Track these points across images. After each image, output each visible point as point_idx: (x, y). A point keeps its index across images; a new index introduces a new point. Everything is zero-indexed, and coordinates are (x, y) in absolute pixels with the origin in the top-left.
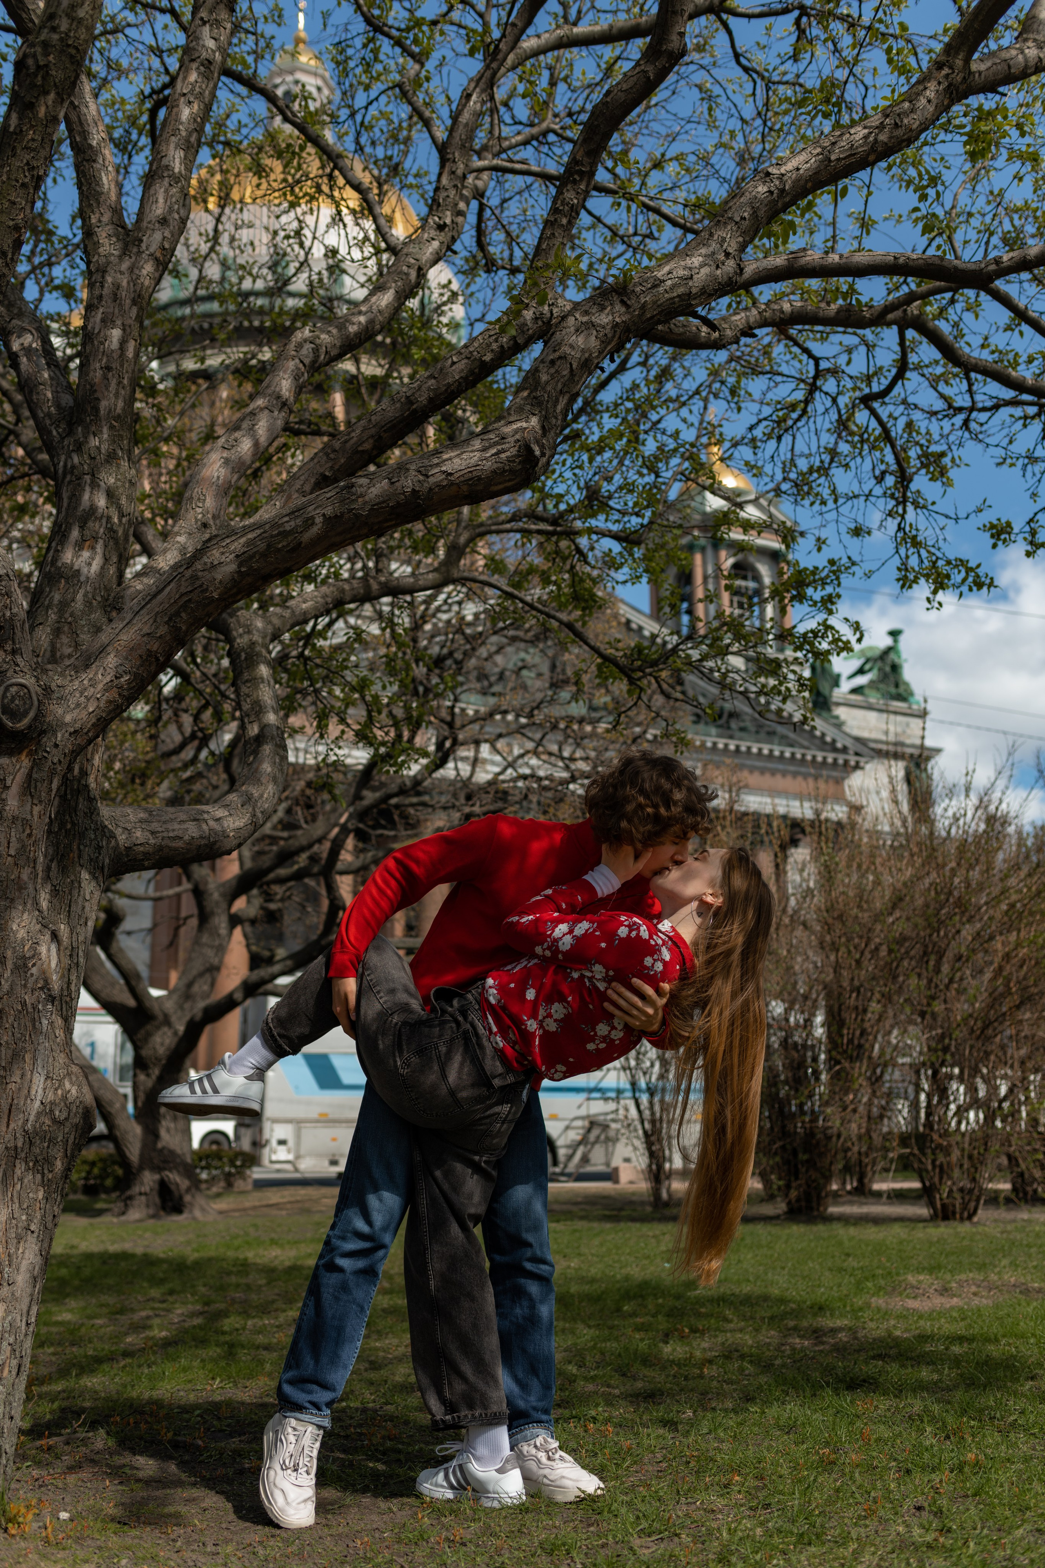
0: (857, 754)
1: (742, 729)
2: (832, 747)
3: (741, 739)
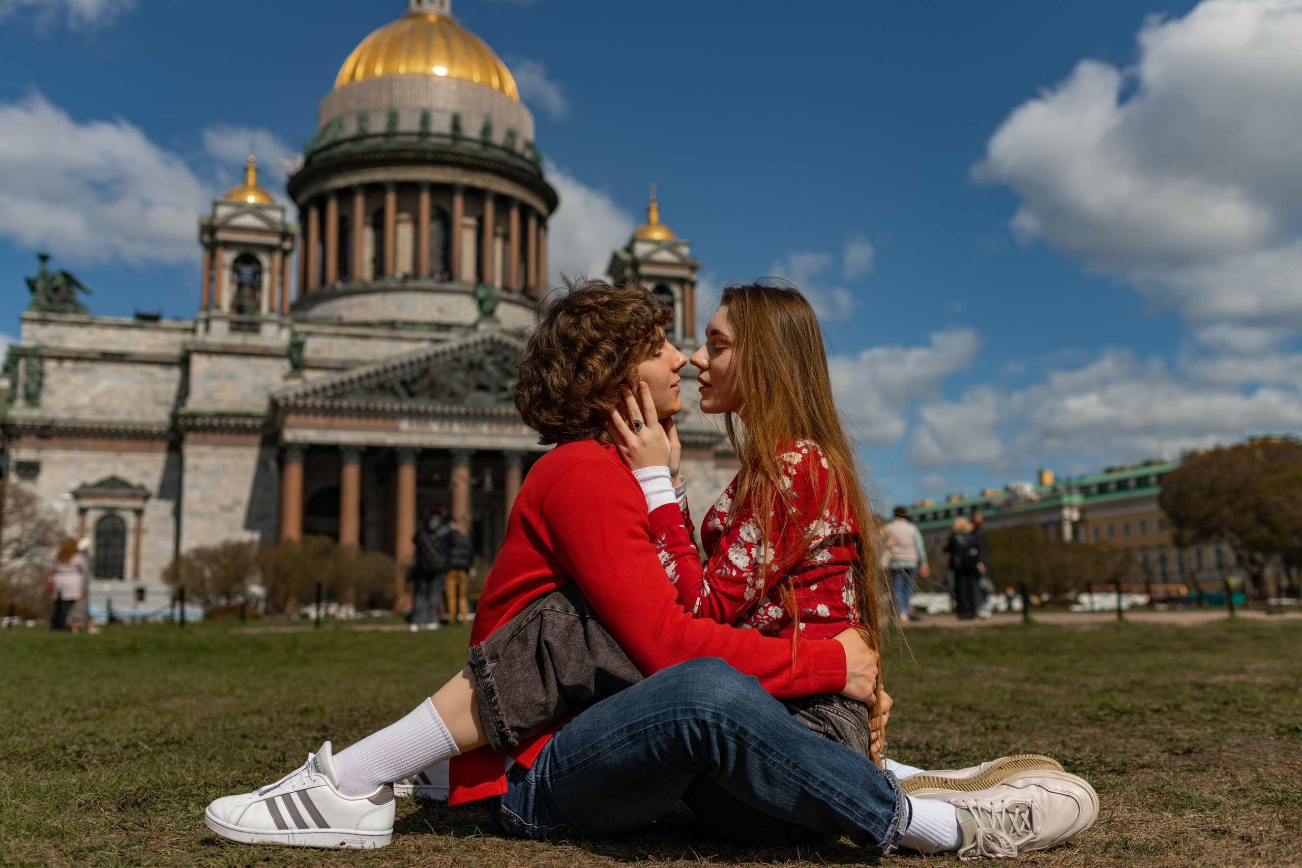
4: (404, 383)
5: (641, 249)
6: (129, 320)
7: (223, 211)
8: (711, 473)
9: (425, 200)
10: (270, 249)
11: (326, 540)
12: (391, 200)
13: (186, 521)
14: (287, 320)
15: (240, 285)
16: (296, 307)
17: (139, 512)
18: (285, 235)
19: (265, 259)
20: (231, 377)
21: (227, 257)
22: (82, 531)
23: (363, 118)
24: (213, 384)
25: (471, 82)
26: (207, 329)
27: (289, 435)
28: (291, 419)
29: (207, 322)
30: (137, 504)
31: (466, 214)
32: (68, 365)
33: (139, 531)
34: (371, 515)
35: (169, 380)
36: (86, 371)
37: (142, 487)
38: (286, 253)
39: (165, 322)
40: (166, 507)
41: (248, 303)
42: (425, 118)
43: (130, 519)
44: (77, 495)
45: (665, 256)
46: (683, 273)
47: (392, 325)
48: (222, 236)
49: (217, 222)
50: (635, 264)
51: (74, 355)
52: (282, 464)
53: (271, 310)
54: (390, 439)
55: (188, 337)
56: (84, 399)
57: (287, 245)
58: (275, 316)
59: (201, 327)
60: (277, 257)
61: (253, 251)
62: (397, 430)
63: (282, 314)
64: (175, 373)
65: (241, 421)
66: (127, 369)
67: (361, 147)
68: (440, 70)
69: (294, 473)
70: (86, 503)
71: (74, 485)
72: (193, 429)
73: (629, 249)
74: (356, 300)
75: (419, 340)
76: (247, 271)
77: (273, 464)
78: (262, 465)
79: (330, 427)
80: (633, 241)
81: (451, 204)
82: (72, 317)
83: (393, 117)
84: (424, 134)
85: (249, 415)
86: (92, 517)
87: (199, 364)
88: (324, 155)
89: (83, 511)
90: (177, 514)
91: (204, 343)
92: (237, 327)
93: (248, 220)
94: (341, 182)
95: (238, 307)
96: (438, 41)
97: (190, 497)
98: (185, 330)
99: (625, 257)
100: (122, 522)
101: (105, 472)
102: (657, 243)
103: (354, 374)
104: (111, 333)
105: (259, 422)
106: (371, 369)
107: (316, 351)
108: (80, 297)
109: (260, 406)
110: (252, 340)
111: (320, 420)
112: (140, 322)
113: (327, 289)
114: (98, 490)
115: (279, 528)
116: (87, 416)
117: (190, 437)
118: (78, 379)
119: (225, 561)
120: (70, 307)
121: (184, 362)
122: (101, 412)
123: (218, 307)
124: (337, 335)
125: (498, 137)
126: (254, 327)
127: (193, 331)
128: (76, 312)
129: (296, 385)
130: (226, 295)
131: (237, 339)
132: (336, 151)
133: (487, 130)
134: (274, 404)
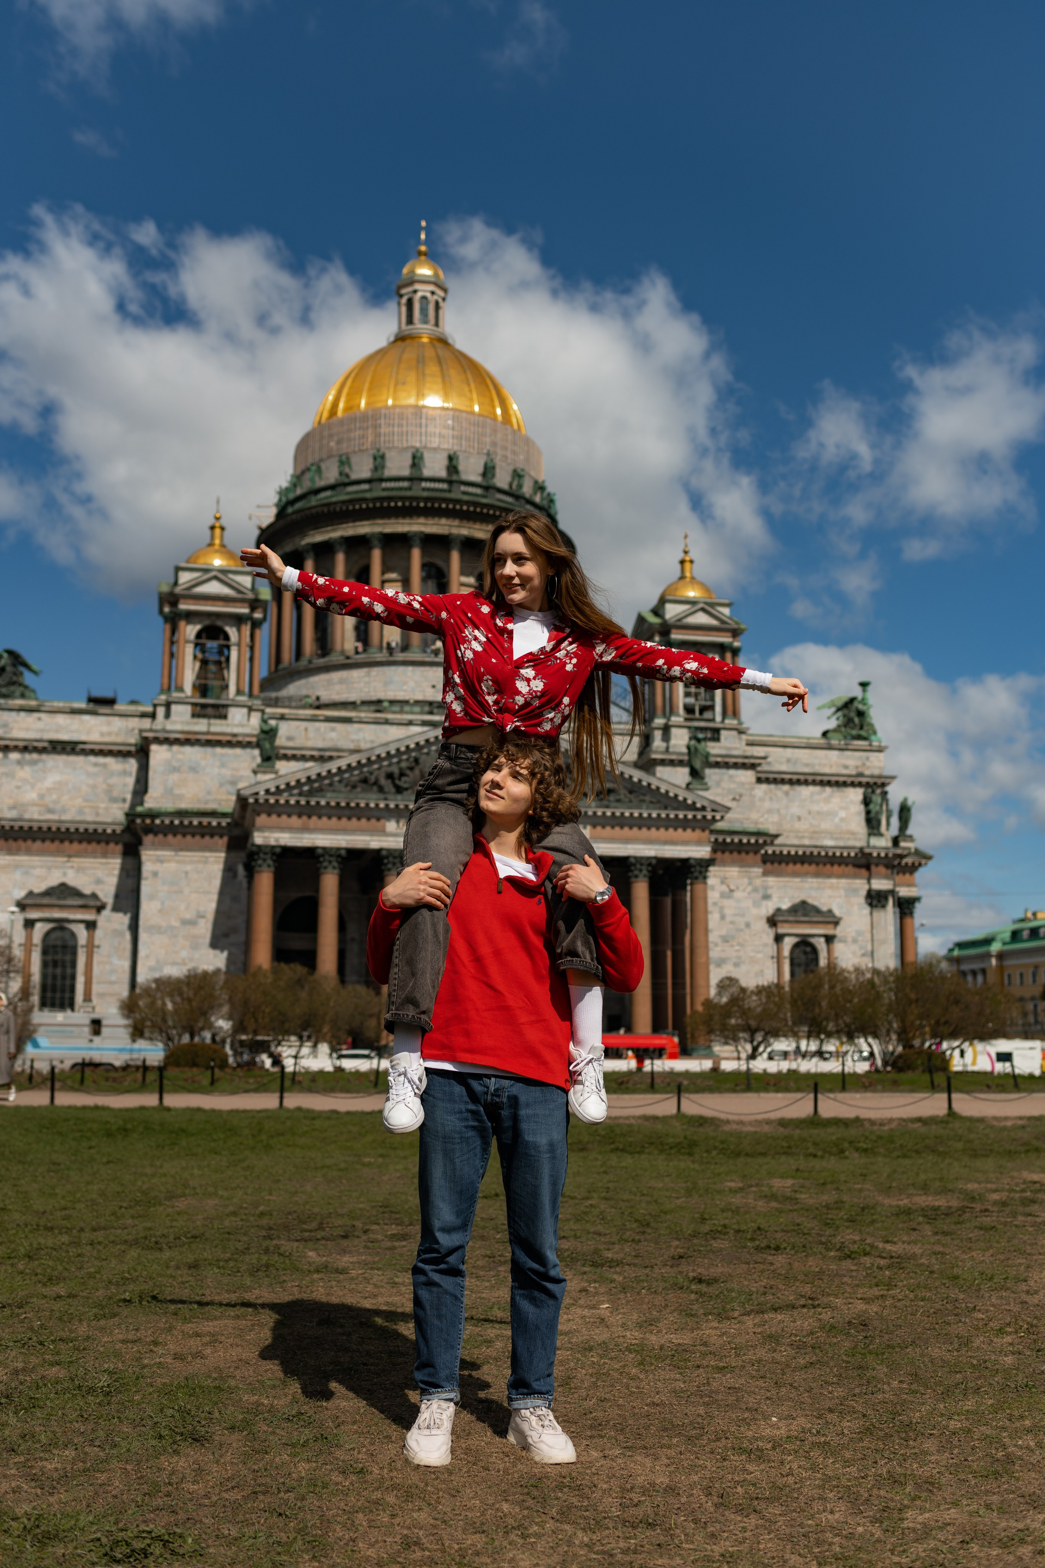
0: (713, 810)
1: (618, 801)
2: (693, 807)
3: (615, 807)
4: (390, 776)
5: (672, 611)
6: (83, 705)
7: (185, 577)
8: (758, 882)
9: (416, 554)
10: (238, 620)
11: (299, 969)
12: (377, 555)
13: (143, 936)
14: (257, 703)
15: (204, 663)
16: (268, 684)
17: (91, 926)
18: (255, 604)
19: (232, 632)
20: (194, 769)
21: (190, 630)
22: (28, 946)
23: (344, 462)
24: (174, 777)
25: (472, 413)
26: (168, 715)
27: (259, 838)
28: (261, 820)
29: (168, 705)
30: (89, 916)
31: (463, 573)
32: (14, 756)
33: (91, 947)
34: (353, 931)
35: (125, 773)
36: (34, 763)
37: (94, 896)
38: (256, 624)
39: (119, 707)
40: (123, 920)
41: (214, 683)
42: (417, 460)
43: (81, 933)
44: (22, 906)
45: (701, 619)
46: (725, 639)
47: (377, 704)
48: (183, 606)
49: (178, 590)
50: (665, 630)
51: (21, 744)
52: (251, 872)
53: (239, 692)
54: (374, 843)
55: (146, 723)
56: (31, 796)
57: (258, 615)
58: (243, 699)
59: (161, 711)
60: (246, 629)
61: (219, 623)
62: (383, 832)
63: (251, 695)
64: (132, 765)
65: (205, 821)
66: (79, 760)
67: (341, 496)
68: (433, 401)
69: (265, 881)
70: (33, 915)
71: (20, 894)
72: (150, 830)
73: (657, 611)
74: (336, 676)
75: (410, 723)
76: (212, 644)
77: (241, 870)
78: (229, 871)
79: (305, 829)
80: (663, 601)
81: (448, 561)
82: (19, 702)
83: (379, 460)
84: (415, 478)
85: (213, 814)
86: (40, 929)
87: (159, 754)
88: (299, 505)
89: (29, 924)
90: (134, 927)
91: (164, 731)
92: (200, 711)
93: (214, 588)
94: (318, 537)
95: (202, 689)
96: (432, 368)
97: (148, 908)
98: (143, 715)
99: (653, 619)
100: (73, 935)
101: (54, 880)
102: (692, 602)
103: (333, 766)
104: (61, 720)
105: (224, 822)
106: (353, 760)
107: (290, 738)
108: (28, 678)
109: (227, 803)
110: (218, 727)
111: (295, 821)
112: (91, 706)
113: (303, 662)
114: (46, 901)
115: (247, 946)
116: (35, 815)
117: (148, 839)
118: (25, 773)
119: (188, 992)
120: (18, 690)
121: (142, 752)
122: (50, 811)
123: (180, 689)
124: (314, 719)
125: (502, 480)
126: (219, 712)
127: (153, 716)
128: (23, 696)
129: (267, 780)
130: (189, 673)
131: (201, 726)
132: (314, 501)
133: (488, 471)
134: (242, 801)
